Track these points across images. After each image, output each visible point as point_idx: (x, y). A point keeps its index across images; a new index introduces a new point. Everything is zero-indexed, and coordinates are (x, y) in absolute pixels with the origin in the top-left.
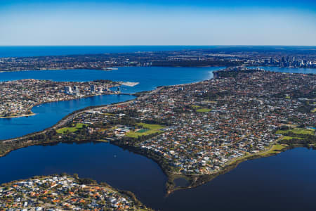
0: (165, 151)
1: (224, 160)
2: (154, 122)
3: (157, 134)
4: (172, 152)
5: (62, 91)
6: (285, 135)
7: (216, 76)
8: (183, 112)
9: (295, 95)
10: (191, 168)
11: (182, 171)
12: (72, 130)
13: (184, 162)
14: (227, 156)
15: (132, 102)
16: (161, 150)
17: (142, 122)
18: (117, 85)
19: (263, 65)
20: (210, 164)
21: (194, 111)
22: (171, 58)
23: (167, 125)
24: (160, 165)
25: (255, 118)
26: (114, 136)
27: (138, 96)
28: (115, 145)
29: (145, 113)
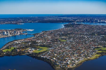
0: (51, 58)
1: (77, 61)
2: (44, 46)
3: (46, 51)
4: (54, 59)
5: (2, 33)
6: (99, 50)
7: (65, 26)
8: (55, 41)
9: (99, 34)
10: (64, 65)
11: (60, 67)
12: (10, 50)
13: (60, 63)
14: (77, 60)
15: (33, 38)
16: (49, 58)
17: (39, 46)
18: (25, 31)
19: (83, 22)
20: (71, 63)
21: (60, 41)
22: (45, 19)
23: (50, 47)
24: (50, 64)
25: (85, 43)
26: (28, 52)
27: (34, 35)
28: (30, 56)
29: (40, 42)
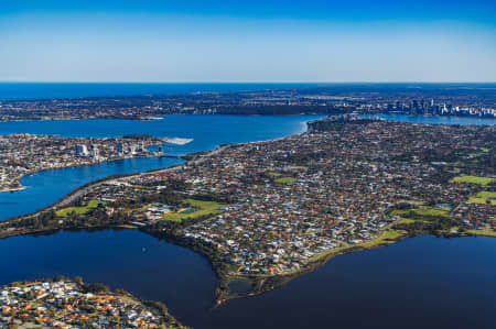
0: (220, 241)
1: (308, 253)
2: (208, 198)
3: (211, 215)
4: (230, 242)
5: (72, 152)
6: (405, 216)
7: (311, 129)
8: (255, 182)
9: (428, 156)
10: (256, 266)
11: (242, 270)
12: (81, 211)
13: (247, 257)
14: (312, 249)
15: (180, 168)
16: (215, 238)
17: (192, 197)
18: (158, 143)
19: (386, 112)
20: (286, 259)
21: (272, 181)
22: (247, 102)
23: (228, 202)
24: (210, 261)
25: (362, 191)
26: (146, 219)
27: (189, 159)
28: (148, 233)
29: (197, 185)
